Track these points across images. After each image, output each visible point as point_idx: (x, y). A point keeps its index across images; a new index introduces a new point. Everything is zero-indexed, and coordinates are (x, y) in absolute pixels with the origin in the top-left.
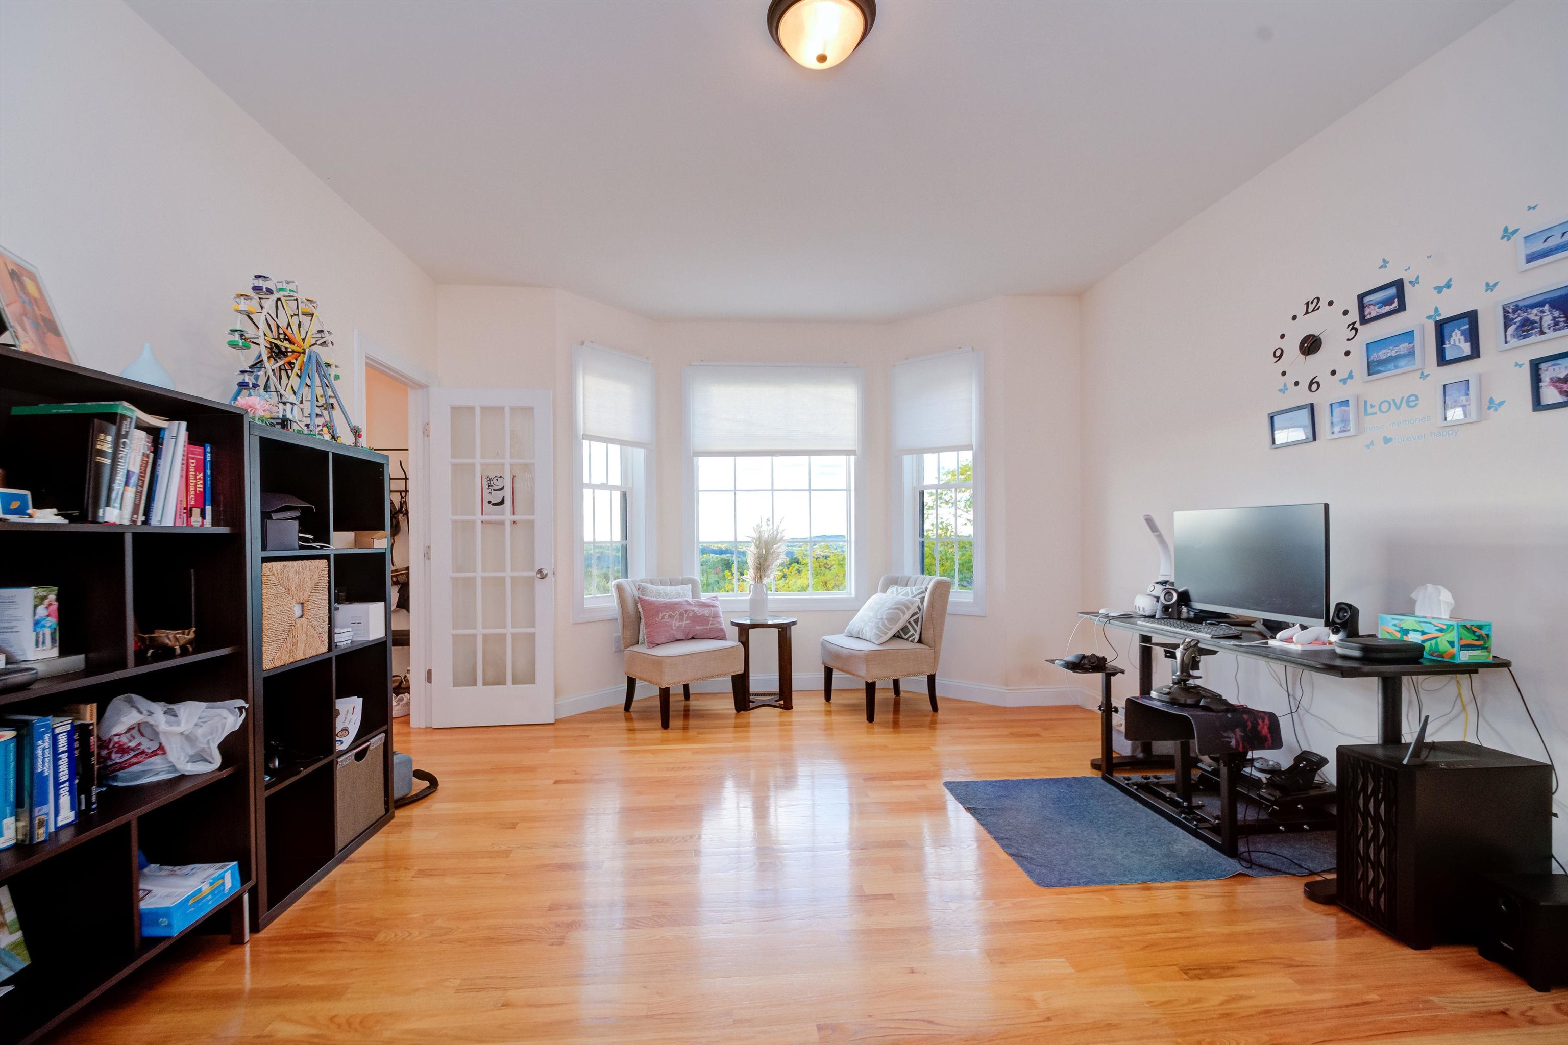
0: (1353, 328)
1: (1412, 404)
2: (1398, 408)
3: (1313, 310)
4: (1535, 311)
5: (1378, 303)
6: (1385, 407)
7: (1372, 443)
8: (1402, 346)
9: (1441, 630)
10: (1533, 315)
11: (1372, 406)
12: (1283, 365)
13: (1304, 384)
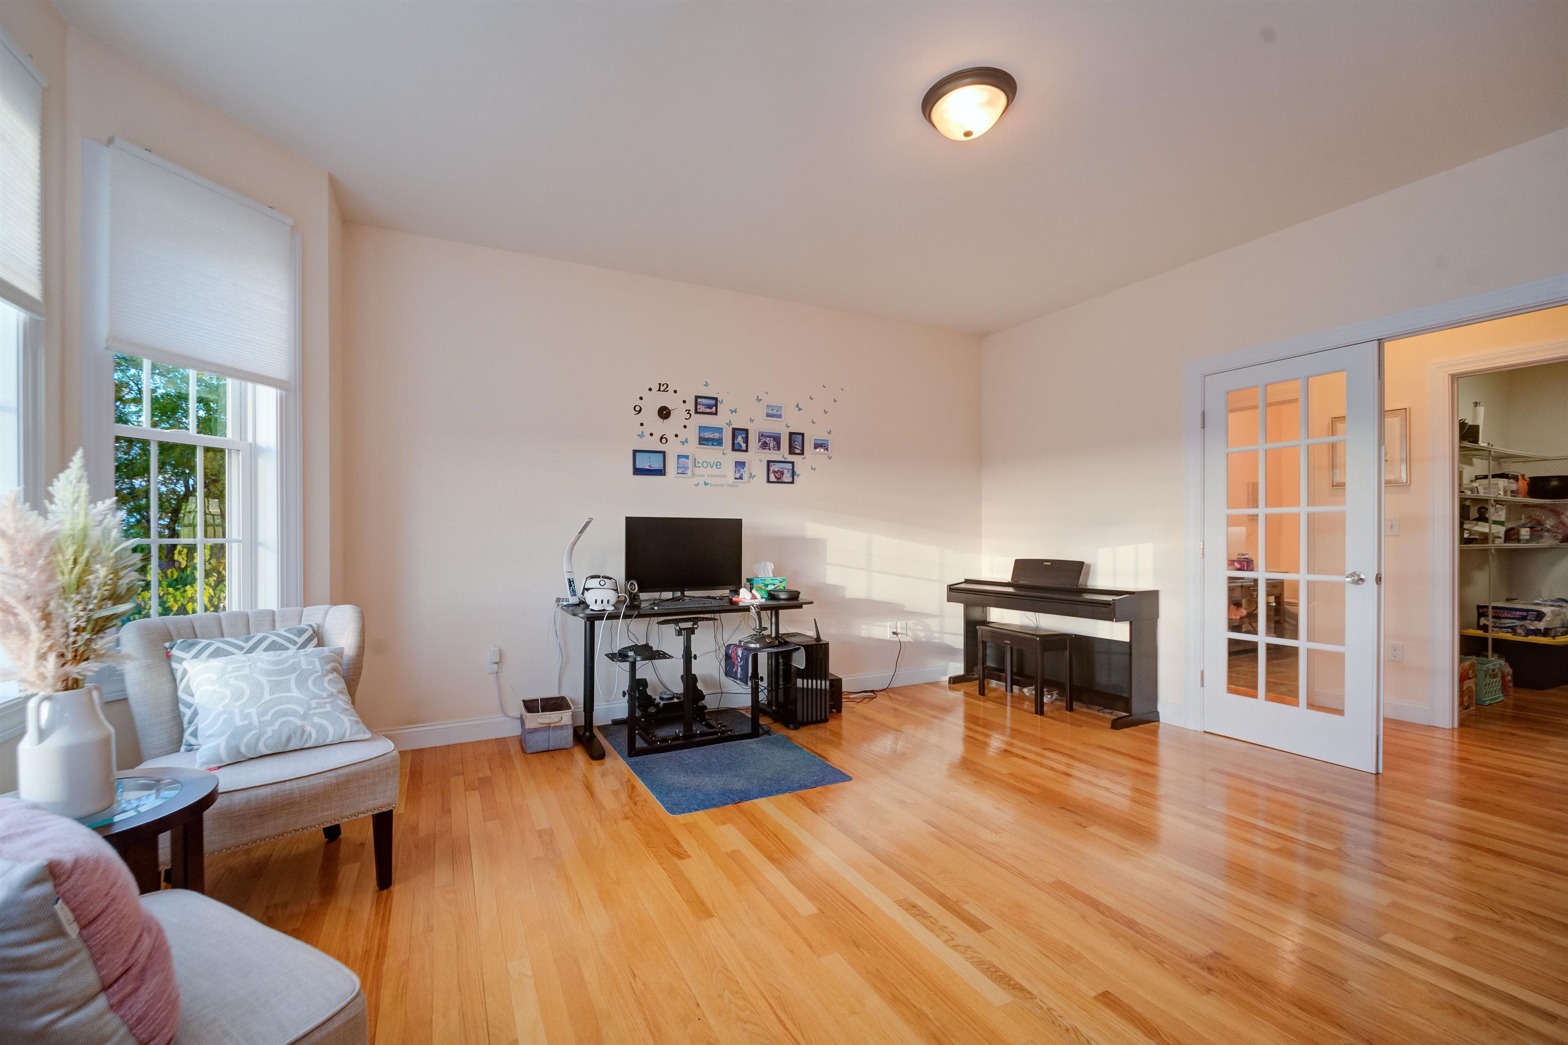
0: (688, 413)
1: (718, 467)
2: (712, 467)
3: (664, 391)
4: (768, 439)
5: (705, 405)
6: (705, 465)
7: (698, 484)
8: (716, 434)
9: (781, 582)
10: (768, 440)
11: (699, 463)
12: (641, 418)
13: (657, 436)
